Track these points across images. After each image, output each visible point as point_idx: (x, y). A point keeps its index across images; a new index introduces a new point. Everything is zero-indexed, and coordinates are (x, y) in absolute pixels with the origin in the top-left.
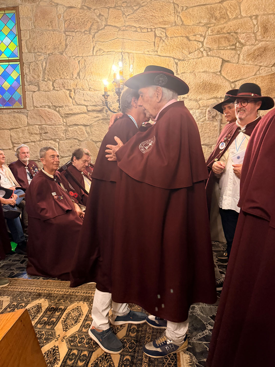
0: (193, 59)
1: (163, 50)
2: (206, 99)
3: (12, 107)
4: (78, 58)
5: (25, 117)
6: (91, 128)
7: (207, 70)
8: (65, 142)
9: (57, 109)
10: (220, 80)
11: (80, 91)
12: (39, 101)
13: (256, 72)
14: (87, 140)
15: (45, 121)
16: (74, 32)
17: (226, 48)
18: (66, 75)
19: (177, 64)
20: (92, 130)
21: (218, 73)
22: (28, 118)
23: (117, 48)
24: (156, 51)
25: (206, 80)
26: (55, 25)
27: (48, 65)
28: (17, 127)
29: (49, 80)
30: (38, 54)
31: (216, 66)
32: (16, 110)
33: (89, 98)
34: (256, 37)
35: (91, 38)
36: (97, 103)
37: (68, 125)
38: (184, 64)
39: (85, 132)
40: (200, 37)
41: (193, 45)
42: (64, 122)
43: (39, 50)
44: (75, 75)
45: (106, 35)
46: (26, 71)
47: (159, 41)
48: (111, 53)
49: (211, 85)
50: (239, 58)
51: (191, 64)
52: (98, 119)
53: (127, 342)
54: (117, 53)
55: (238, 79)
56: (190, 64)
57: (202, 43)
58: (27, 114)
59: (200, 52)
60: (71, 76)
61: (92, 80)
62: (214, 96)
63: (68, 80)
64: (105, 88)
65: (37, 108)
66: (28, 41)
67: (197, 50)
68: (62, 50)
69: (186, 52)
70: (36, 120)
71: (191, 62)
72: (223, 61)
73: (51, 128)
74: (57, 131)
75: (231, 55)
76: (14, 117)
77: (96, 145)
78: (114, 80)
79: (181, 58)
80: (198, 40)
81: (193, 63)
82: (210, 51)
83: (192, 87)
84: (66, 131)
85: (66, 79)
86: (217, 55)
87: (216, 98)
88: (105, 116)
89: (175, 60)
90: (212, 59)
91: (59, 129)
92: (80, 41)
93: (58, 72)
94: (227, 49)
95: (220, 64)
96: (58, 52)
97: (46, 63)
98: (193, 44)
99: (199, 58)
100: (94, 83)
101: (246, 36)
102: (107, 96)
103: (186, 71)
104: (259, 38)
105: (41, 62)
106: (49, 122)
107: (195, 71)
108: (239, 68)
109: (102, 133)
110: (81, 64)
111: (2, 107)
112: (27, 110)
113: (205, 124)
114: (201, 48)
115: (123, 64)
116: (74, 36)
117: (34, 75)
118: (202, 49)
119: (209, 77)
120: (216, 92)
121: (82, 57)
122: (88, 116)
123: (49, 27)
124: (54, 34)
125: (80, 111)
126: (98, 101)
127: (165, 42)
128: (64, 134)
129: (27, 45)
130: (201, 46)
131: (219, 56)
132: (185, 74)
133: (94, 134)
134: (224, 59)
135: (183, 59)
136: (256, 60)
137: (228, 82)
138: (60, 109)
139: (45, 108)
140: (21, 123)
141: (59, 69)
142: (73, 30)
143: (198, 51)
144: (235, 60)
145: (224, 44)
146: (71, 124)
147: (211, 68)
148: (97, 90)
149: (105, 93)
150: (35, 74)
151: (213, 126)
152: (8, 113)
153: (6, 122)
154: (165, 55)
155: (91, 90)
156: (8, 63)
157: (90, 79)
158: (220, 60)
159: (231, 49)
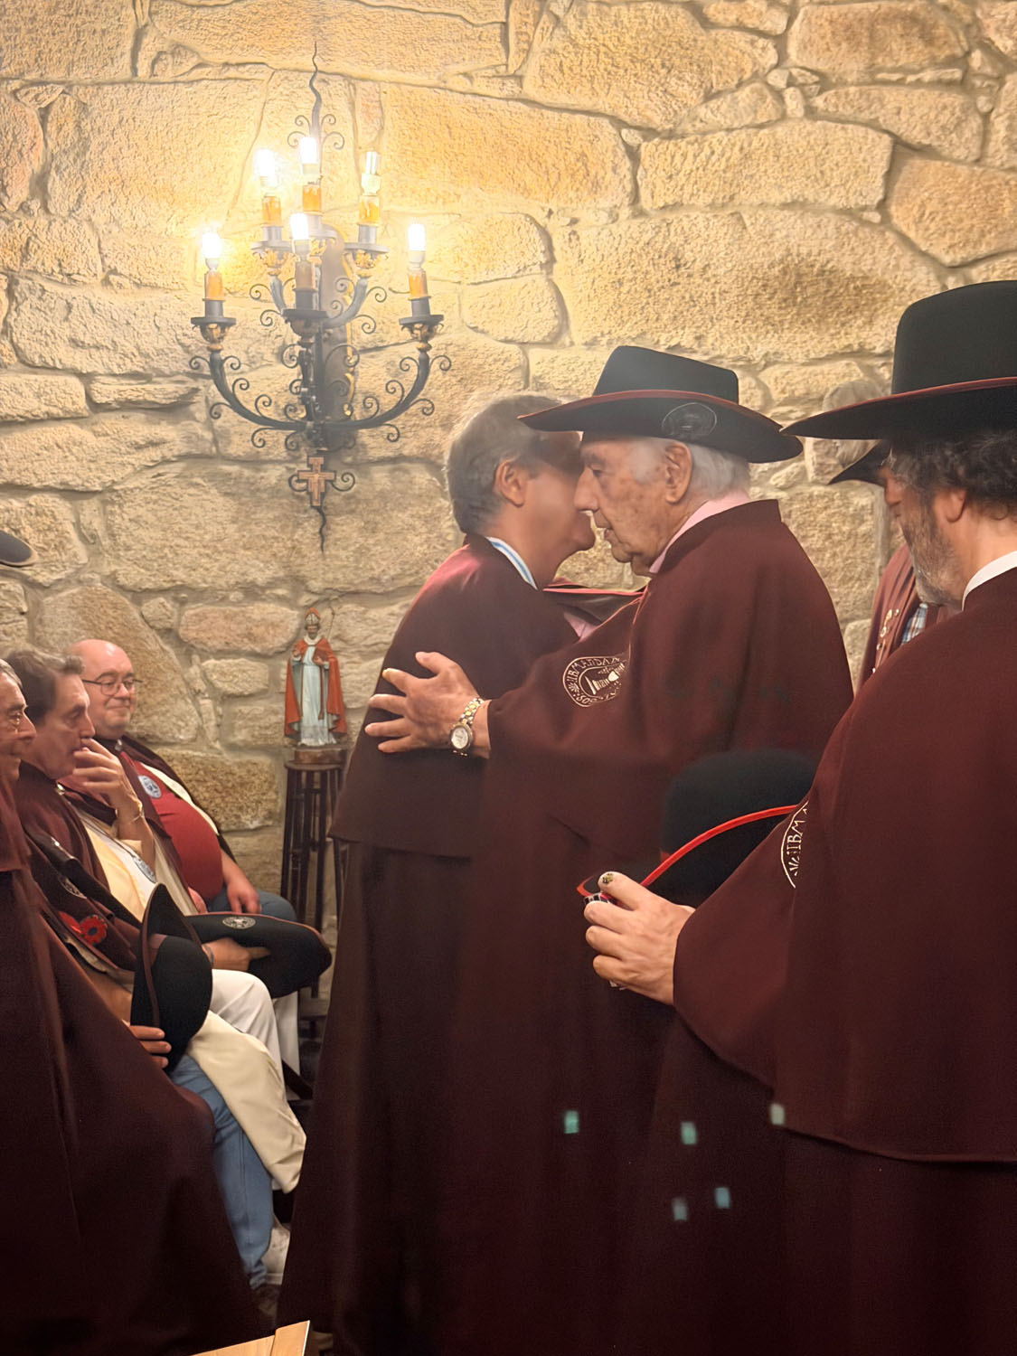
0: (729, 130)
1: (551, 71)
2: (802, 359)
4: (40, 89)
6: (109, 508)
7: (810, 195)
10: (882, 257)
11: (47, 286)
14: (80, 582)
17: (911, 78)
19: (633, 154)
20: (118, 520)
21: (866, 215)
23: (280, 44)
24: (514, 76)
25: (804, 250)
31: (856, 174)
33: (103, 334)
36: (155, 364)
38: (678, 159)
39: (73, 535)
40: (764, 8)
41: (727, 54)
44: (19, 192)
47: (531, 20)
48: (244, 72)
49: (830, 283)
50: (985, 135)
51: (714, 158)
52: (155, 454)
54: (283, 74)
55: (983, 250)
56: (708, 159)
57: (780, 41)
59: (766, 91)
61: (123, 224)
62: (850, 346)
64: (207, 277)
67: (751, 81)
69: (687, 91)
71: (718, 150)
72: (898, 147)
75: (941, 117)
77: (137, 615)
78: (265, 239)
79: (657, 121)
80: (757, 23)
81: (727, 155)
82: (820, 92)
83: (725, 287)
86: (865, 116)
87: (859, 353)
88: (201, 438)
89: (624, 132)
90: (837, 133)
94: (918, 80)
95: (881, 167)
98: (725, 48)
99: (761, 126)
100: (135, 241)
102: (219, 324)
103: (686, 196)
107: (737, 201)
108: (987, 189)
109: (181, 542)
110: (60, 129)
113: (802, 500)
114: (775, 73)
115: (322, 144)
118: (777, 78)
119: (821, 234)
120: (860, 322)
121: (61, 88)
122: (94, 432)
125: (39, 408)
126: (160, 352)
127: (565, 28)
130: (771, 57)
131: (877, 119)
132: (682, 214)
133: (128, 548)
134: (904, 138)
135: (671, 126)
137: (924, 269)
143: (757, 85)
144: (963, 145)
145: (903, 52)
147: (827, 185)
148: (154, 287)
149: (208, 309)
151: (844, 515)
154: (563, 100)
155: (120, 286)
157: (114, 220)
158: (877, 139)
159: (939, 84)
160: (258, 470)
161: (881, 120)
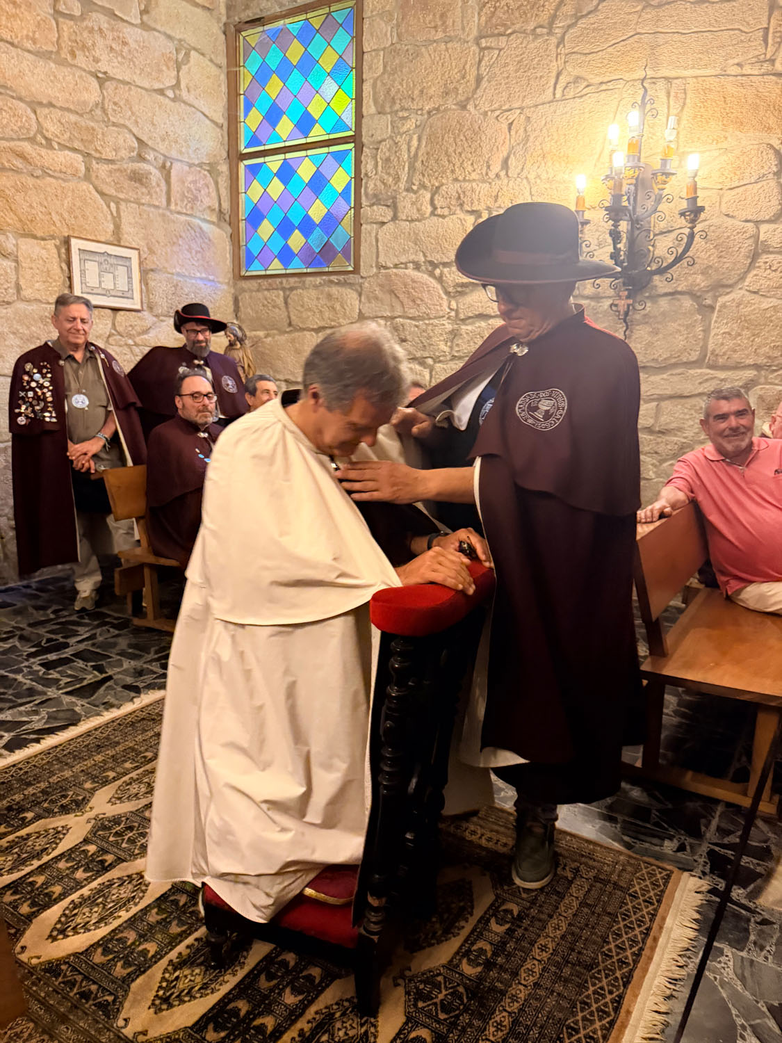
3: (327, 270)
4: (509, 113)
5: (355, 295)
8: (448, 366)
9: (437, 272)
12: (393, 249)
15: (403, 307)
16: (502, 35)
18: (470, 168)
22: (363, 299)
23: (631, 66)
24: (769, 60)
26: (454, 22)
27: (424, 143)
28: (333, 323)
29: (423, 186)
30: (401, 114)
32: (336, 277)
35: (552, 47)
37: (462, 316)
42: (451, 309)
43: (404, 103)
44: (496, 167)
45: (601, 29)
46: (368, 166)
48: (610, 86)
53: (443, 986)
54: (631, 83)
58: (361, 287)
60: (484, 173)
61: (543, 178)
63: (474, 184)
64: (578, 198)
65: (387, 271)
66: (379, 83)
68: (465, 95)
70: (380, 305)
73: (416, 326)
74: (432, 334)
76: (329, 296)
78: (609, 173)
84: (455, 335)
85: (469, 181)
91: (437, 331)
92: (519, 62)
93: (449, 161)
96: (455, 102)
97: (419, 139)
100: (547, 186)
105: (407, 138)
106: (412, 311)
110: (516, 132)
111: (305, 271)
112: (362, 277)
115: (645, 115)
116: (503, 49)
117: (386, 177)
121: (519, 111)
123: (437, 31)
124: (447, 49)
128: (449, 344)
129: (375, 93)
138: (446, 270)
139: (406, 268)
140: (345, 313)
141: (453, 154)
142: (502, 29)
146: (470, 314)
150: (389, 174)
152: (316, 287)
153: (310, 310)
156: (325, 150)
157: (538, 177)
160: (599, 302)
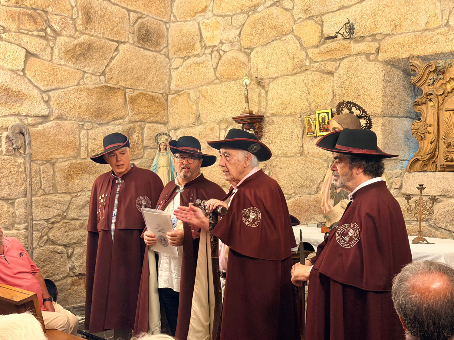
2: (0, 115)
10: (24, 86)
13: (79, 81)
17: (30, 33)
21: (18, 72)
31: (15, 59)
34: (75, 25)
49: (8, 92)
50: (52, 53)
55: (53, 87)
62: (15, 112)
72: (27, 53)
75: (40, 46)
82: (4, 33)
86: (17, 42)
87: (18, 115)
90: (9, 46)
94: (33, 34)
95: (23, 58)
101: (61, 21)
104: (80, 28)
108: (54, 69)
113: (2, 160)
119: (5, 77)
120: (18, 105)
134: (29, 51)
136: (78, 62)
137: (36, 90)
144: (47, 56)
145: (28, 25)
147: (7, 62)
151: (15, 165)
158: (21, 50)
159: (39, 36)
161: (22, 44)
